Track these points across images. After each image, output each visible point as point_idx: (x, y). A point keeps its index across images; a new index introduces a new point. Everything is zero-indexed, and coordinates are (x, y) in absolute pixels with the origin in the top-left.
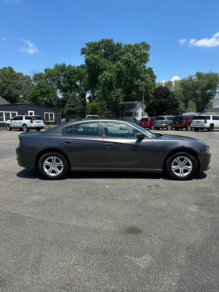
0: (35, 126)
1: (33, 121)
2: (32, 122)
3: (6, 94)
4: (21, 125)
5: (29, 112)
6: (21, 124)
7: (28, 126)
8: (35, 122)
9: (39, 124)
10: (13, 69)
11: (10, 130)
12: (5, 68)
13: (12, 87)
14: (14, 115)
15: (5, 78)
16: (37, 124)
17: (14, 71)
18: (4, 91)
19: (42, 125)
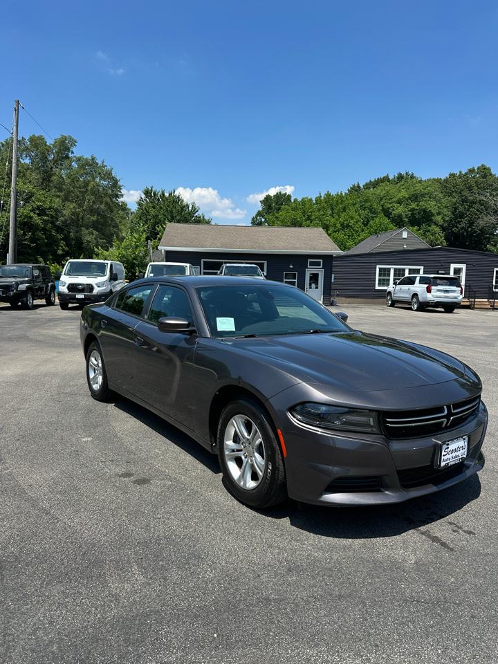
0: (436, 300)
1: (433, 287)
2: (429, 290)
3: (463, 228)
4: (408, 296)
5: (453, 266)
6: (409, 293)
7: (421, 299)
8: (439, 290)
9: (446, 294)
10: (489, 169)
11: (392, 305)
12: (472, 171)
13: (478, 210)
14: (399, 273)
15: (466, 193)
16: (442, 294)
17: (491, 175)
18: (459, 222)
19: (455, 298)
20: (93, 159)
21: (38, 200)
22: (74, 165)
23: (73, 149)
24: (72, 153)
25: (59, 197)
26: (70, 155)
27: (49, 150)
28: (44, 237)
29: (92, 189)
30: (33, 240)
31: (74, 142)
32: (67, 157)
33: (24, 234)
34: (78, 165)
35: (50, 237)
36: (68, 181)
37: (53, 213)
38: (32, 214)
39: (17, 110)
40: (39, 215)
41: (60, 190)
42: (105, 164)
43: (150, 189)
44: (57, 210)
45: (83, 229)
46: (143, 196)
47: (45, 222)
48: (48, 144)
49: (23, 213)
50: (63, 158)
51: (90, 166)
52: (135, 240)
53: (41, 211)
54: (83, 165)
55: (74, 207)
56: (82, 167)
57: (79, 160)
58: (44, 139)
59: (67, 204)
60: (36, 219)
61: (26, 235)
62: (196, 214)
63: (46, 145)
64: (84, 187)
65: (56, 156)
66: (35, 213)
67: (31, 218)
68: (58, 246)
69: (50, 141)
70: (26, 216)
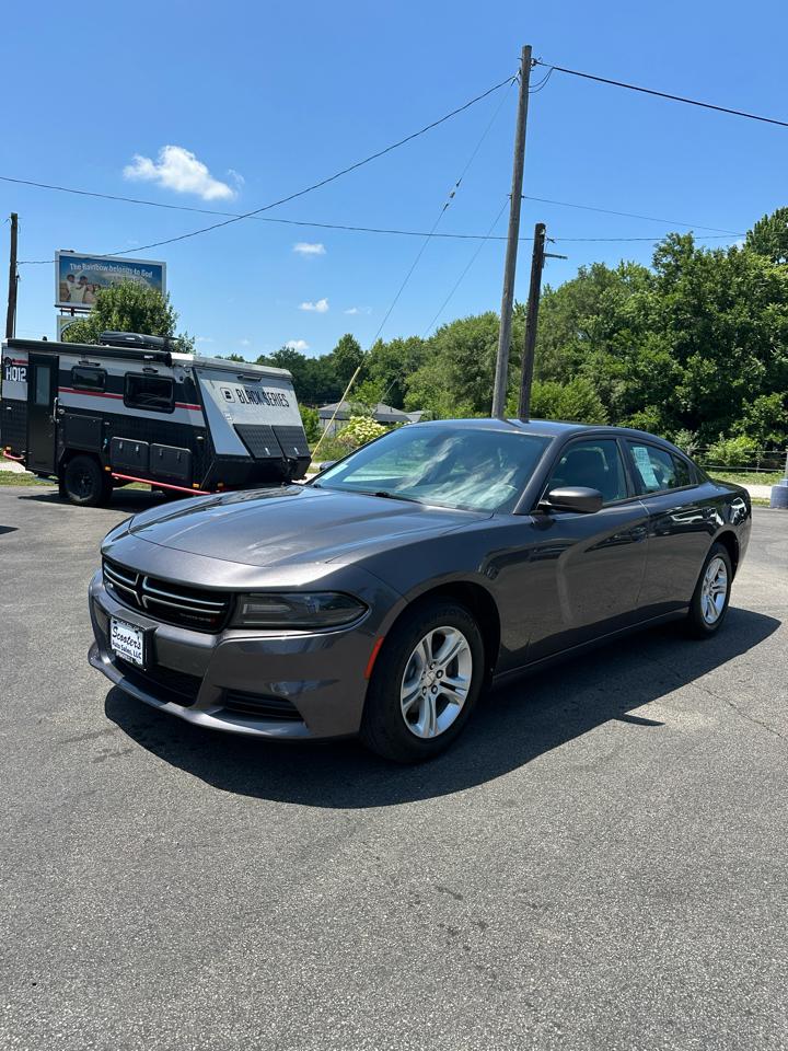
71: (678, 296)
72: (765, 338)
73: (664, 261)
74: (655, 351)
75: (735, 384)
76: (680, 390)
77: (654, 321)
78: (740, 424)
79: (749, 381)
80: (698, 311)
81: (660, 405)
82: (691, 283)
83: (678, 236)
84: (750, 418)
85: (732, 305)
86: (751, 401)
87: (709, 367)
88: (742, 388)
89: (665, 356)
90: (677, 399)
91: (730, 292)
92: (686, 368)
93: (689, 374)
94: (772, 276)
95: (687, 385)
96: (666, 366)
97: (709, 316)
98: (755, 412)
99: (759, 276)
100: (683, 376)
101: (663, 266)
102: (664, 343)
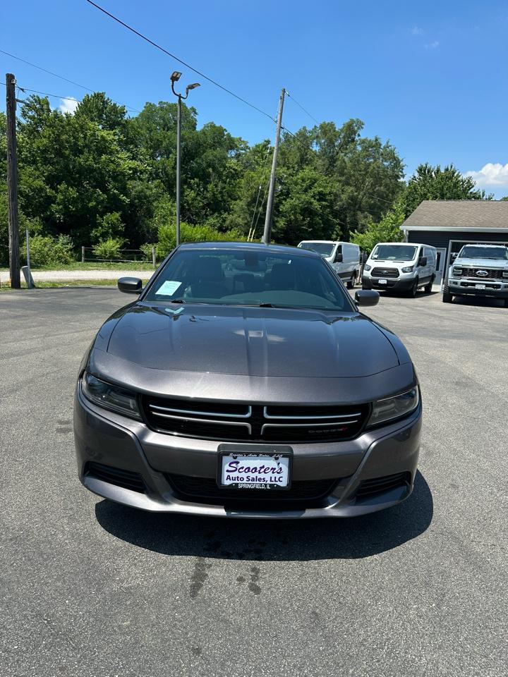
20: (376, 140)
21: (320, 186)
22: (359, 148)
23: (360, 132)
24: (359, 135)
25: (339, 181)
26: (357, 138)
27: (336, 136)
28: (321, 221)
29: (372, 171)
30: (310, 225)
31: (361, 125)
32: (353, 140)
33: (304, 220)
34: (362, 148)
35: (327, 222)
36: (349, 164)
37: (332, 198)
38: (312, 200)
39: (282, 98)
40: (318, 200)
41: (342, 174)
42: (390, 144)
43: (424, 166)
44: (336, 195)
45: (359, 213)
46: (417, 175)
47: (323, 207)
48: (337, 129)
49: (305, 200)
50: (349, 142)
51: (373, 147)
52: (391, 221)
53: (321, 197)
54: (366, 147)
55: (352, 191)
56: (365, 149)
57: (363, 142)
58: (334, 125)
59: (346, 188)
60: (316, 205)
61: (305, 220)
62: (471, 190)
63: (334, 131)
64: (365, 170)
65: (343, 140)
66: (315, 199)
67: (311, 203)
68: (333, 230)
69: (339, 127)
70: (307, 202)
71: (45, 141)
72: (102, 176)
73: (30, 113)
74: (32, 179)
75: (90, 205)
76: (54, 207)
77: (26, 157)
78: (97, 231)
79: (98, 203)
80: (59, 153)
81: (40, 216)
82: (53, 133)
83: (38, 98)
84: (102, 227)
85: (81, 152)
86: (102, 216)
87: (73, 193)
88: (95, 207)
89: (41, 183)
90: (53, 213)
91: (79, 143)
92: (57, 192)
93: (60, 197)
94: (102, 136)
95: (59, 204)
96: (41, 190)
97: (67, 157)
98: (105, 224)
99: (93, 135)
100: (56, 197)
101: (29, 117)
102: (37, 173)
